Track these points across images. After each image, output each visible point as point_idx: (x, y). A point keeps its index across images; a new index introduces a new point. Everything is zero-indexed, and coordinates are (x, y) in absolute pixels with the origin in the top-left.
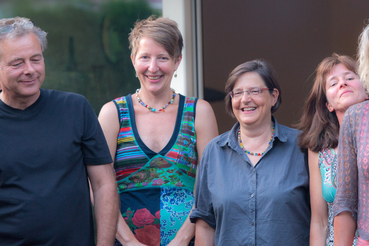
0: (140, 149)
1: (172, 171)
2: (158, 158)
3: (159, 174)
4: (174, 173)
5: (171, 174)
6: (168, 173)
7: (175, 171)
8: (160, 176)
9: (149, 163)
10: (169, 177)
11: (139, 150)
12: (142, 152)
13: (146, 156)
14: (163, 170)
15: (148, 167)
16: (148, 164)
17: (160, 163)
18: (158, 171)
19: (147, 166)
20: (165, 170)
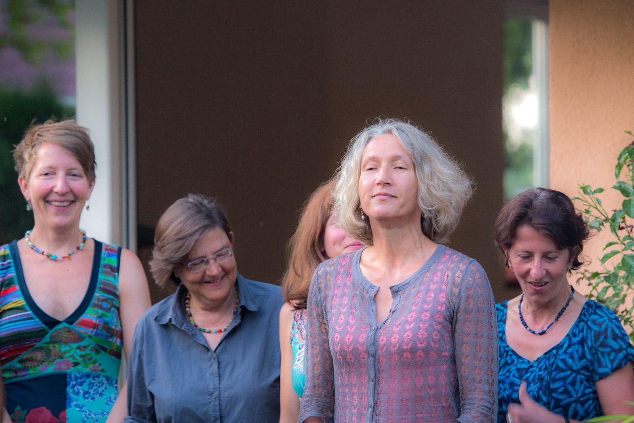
0: (33, 316)
1: (85, 347)
2: (63, 328)
3: (65, 352)
4: (88, 351)
5: (83, 353)
6: (78, 351)
7: (90, 348)
8: (67, 355)
9: (48, 336)
10: (81, 356)
11: (32, 318)
12: (37, 320)
13: (44, 326)
14: (70, 346)
15: (48, 343)
16: (47, 338)
17: (67, 336)
18: (64, 348)
19: (46, 341)
20: (74, 346)
